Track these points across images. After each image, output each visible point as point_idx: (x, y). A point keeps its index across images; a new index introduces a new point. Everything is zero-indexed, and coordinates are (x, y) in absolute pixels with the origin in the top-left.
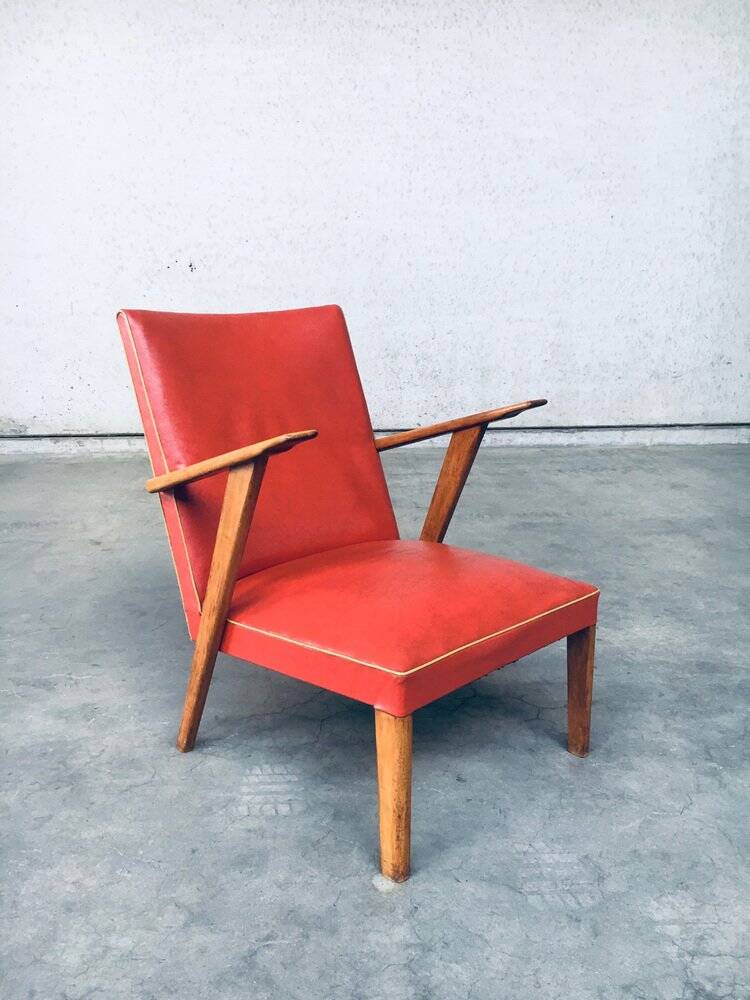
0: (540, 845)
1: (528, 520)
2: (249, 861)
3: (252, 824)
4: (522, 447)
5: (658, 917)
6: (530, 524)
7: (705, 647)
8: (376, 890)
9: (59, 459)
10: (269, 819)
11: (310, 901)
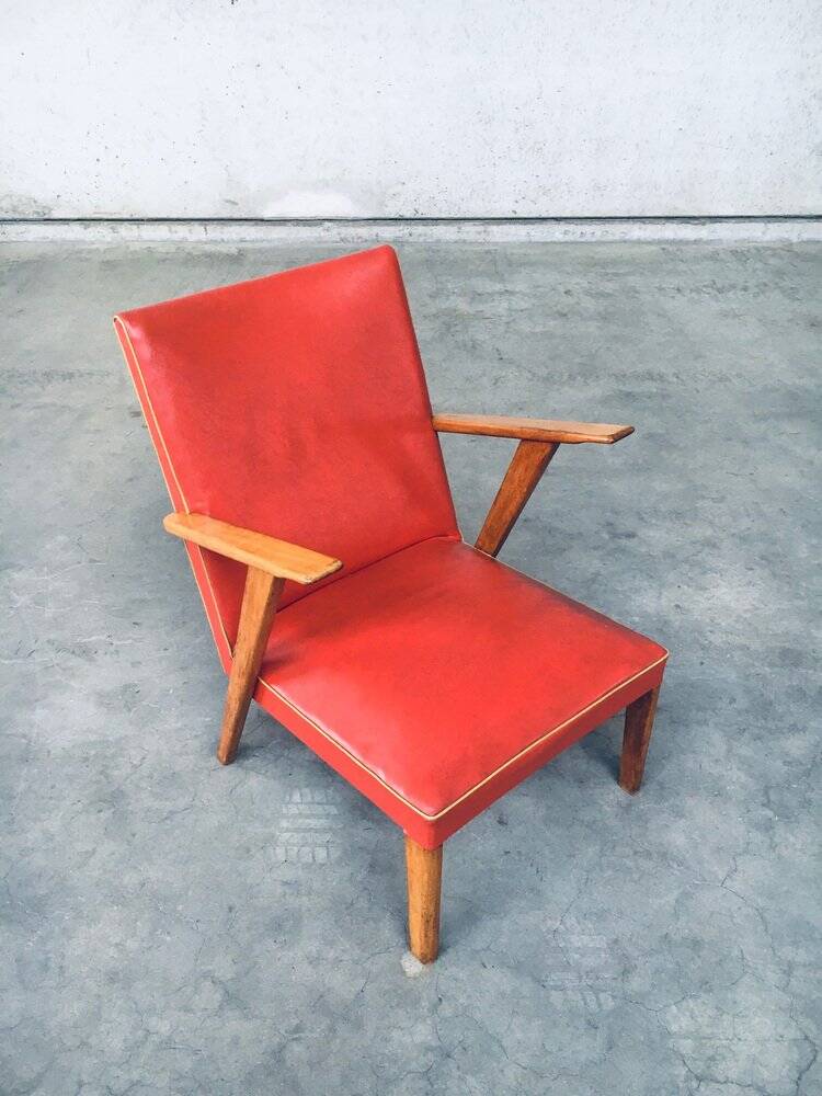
0: (571, 921)
1: (627, 388)
2: (282, 926)
3: (288, 874)
4: (639, 242)
5: (674, 1028)
6: (628, 394)
7: (795, 625)
8: (404, 973)
9: (90, 252)
10: (307, 866)
11: (341, 983)
